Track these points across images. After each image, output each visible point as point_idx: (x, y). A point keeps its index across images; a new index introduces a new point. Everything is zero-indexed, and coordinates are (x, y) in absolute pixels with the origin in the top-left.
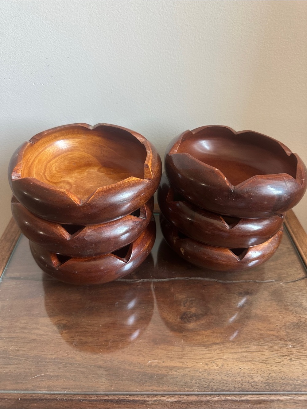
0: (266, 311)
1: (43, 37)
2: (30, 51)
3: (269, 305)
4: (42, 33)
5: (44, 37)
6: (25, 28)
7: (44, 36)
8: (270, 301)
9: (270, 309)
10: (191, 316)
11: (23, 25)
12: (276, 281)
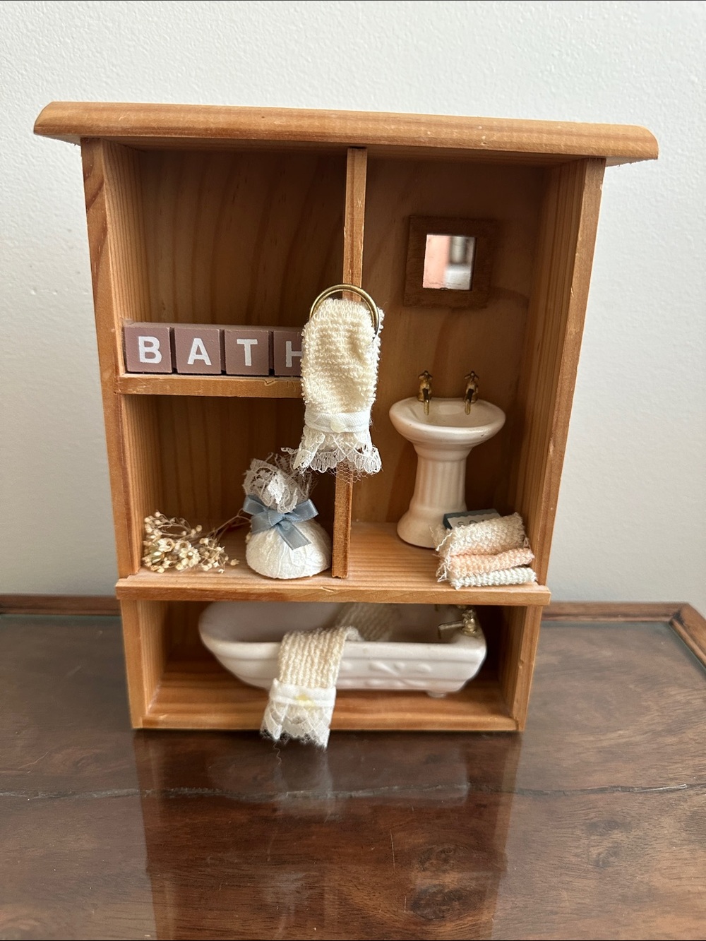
0: (680, 878)
1: (64, 183)
2: (31, 213)
3: (686, 859)
4: (63, 173)
5: (66, 181)
6: (25, 162)
7: (68, 179)
8: (685, 847)
9: (692, 871)
10: (444, 900)
11: (21, 155)
12: (691, 786)
